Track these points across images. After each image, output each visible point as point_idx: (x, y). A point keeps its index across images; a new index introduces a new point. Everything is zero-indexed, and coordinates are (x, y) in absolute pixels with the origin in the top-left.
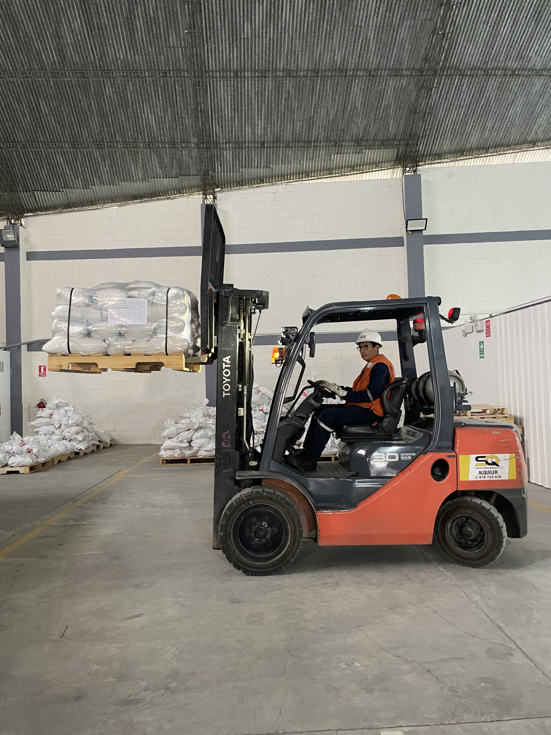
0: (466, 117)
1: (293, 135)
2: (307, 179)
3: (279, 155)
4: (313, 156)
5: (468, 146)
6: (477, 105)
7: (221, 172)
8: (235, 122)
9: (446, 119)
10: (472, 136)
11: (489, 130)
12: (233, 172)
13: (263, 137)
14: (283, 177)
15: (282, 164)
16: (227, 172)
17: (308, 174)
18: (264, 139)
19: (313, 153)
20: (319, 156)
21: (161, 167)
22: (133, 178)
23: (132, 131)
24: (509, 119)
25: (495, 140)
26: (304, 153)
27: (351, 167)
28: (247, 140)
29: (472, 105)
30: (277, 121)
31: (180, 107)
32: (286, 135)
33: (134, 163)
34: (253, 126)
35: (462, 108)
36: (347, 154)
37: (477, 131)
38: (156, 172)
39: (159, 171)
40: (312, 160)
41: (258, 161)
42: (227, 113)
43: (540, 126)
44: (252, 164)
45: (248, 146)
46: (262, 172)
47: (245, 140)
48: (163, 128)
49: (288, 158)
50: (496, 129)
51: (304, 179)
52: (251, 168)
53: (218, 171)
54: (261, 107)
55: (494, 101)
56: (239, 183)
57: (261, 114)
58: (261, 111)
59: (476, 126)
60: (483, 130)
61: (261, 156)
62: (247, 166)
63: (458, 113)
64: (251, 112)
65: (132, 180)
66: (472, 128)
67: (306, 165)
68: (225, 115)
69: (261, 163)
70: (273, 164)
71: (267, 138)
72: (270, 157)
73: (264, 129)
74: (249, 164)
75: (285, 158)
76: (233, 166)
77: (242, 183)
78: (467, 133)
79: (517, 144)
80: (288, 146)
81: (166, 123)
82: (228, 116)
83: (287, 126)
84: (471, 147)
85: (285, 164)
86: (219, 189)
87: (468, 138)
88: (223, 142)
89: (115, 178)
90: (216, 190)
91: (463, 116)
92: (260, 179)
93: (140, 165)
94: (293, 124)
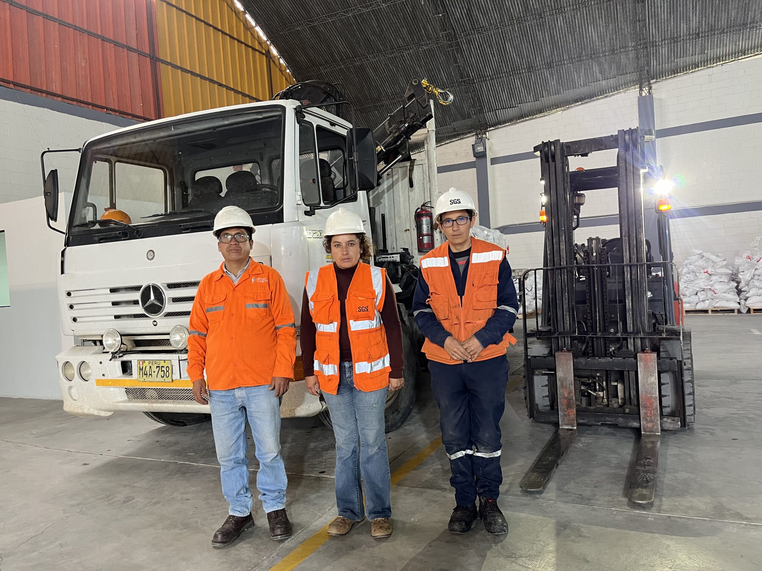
1: (728, 22)
2: (743, 57)
3: (714, 41)
7: (656, 66)
8: (671, 22)
12: (668, 63)
13: (697, 30)
14: (718, 59)
15: (717, 48)
16: (662, 63)
17: (745, 52)
18: (699, 30)
19: (749, 33)
21: (601, 72)
22: (576, 86)
23: (578, 49)
26: (740, 35)
28: (682, 34)
30: (712, 13)
31: (621, 21)
32: (721, 23)
33: (577, 74)
34: (688, 21)
38: (596, 76)
39: (599, 76)
40: (749, 39)
41: (693, 50)
42: (664, 16)
44: (687, 53)
45: (683, 39)
46: (697, 58)
47: (680, 35)
48: (604, 41)
49: (723, 43)
51: (740, 58)
52: (686, 56)
53: (653, 65)
54: (696, 6)
56: (674, 72)
57: (696, 11)
58: (696, 8)
61: (696, 45)
62: (682, 56)
64: (686, 11)
65: (574, 87)
67: (741, 44)
68: (661, 19)
69: (696, 51)
70: (708, 49)
71: (702, 29)
72: (705, 45)
73: (699, 22)
74: (684, 54)
75: (720, 42)
76: (668, 58)
77: (677, 71)
80: (723, 32)
81: (607, 36)
82: (664, 19)
83: (722, 16)
85: (720, 47)
86: (655, 80)
88: (659, 40)
89: (560, 89)
90: (652, 81)
92: (695, 64)
93: (582, 74)
94: (728, 13)
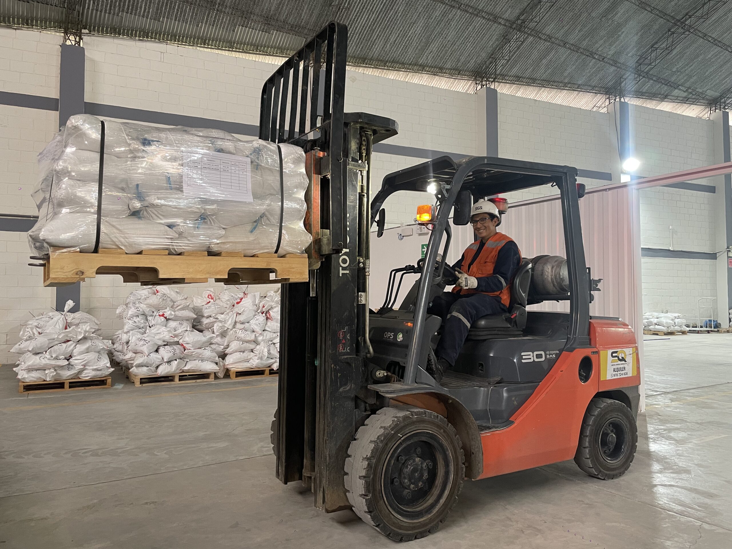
0: (374, 24)
4: (214, 21)
5: (370, 55)
6: (385, 15)
7: (93, 10)
9: (357, 20)
10: (376, 45)
11: (391, 44)
12: (110, 13)
15: (175, 20)
16: (101, 12)
17: (205, 40)
19: (215, 17)
20: (221, 23)
24: (409, 37)
25: (393, 55)
26: (204, 14)
27: (254, 45)
29: (381, 14)
35: (373, 13)
36: (253, 29)
37: (380, 41)
40: (213, 26)
41: (145, 8)
43: (431, 52)
44: (136, 10)
46: (147, 23)
49: (184, 16)
50: (396, 45)
51: (199, 45)
52: (135, 15)
53: (88, 8)
55: (400, 16)
56: (115, 30)
59: (380, 36)
60: (386, 42)
62: (130, 11)
63: (368, 18)
66: (377, 37)
67: (203, 30)
69: (149, 12)
70: (164, 17)
72: (162, 7)
74: (133, 10)
75: (181, 14)
76: (111, 6)
77: (120, 31)
78: (372, 41)
79: (410, 64)
84: (372, 56)
85: (179, 21)
86: (87, 31)
87: (372, 46)
90: (83, 31)
91: (372, 22)
92: (144, 32)
